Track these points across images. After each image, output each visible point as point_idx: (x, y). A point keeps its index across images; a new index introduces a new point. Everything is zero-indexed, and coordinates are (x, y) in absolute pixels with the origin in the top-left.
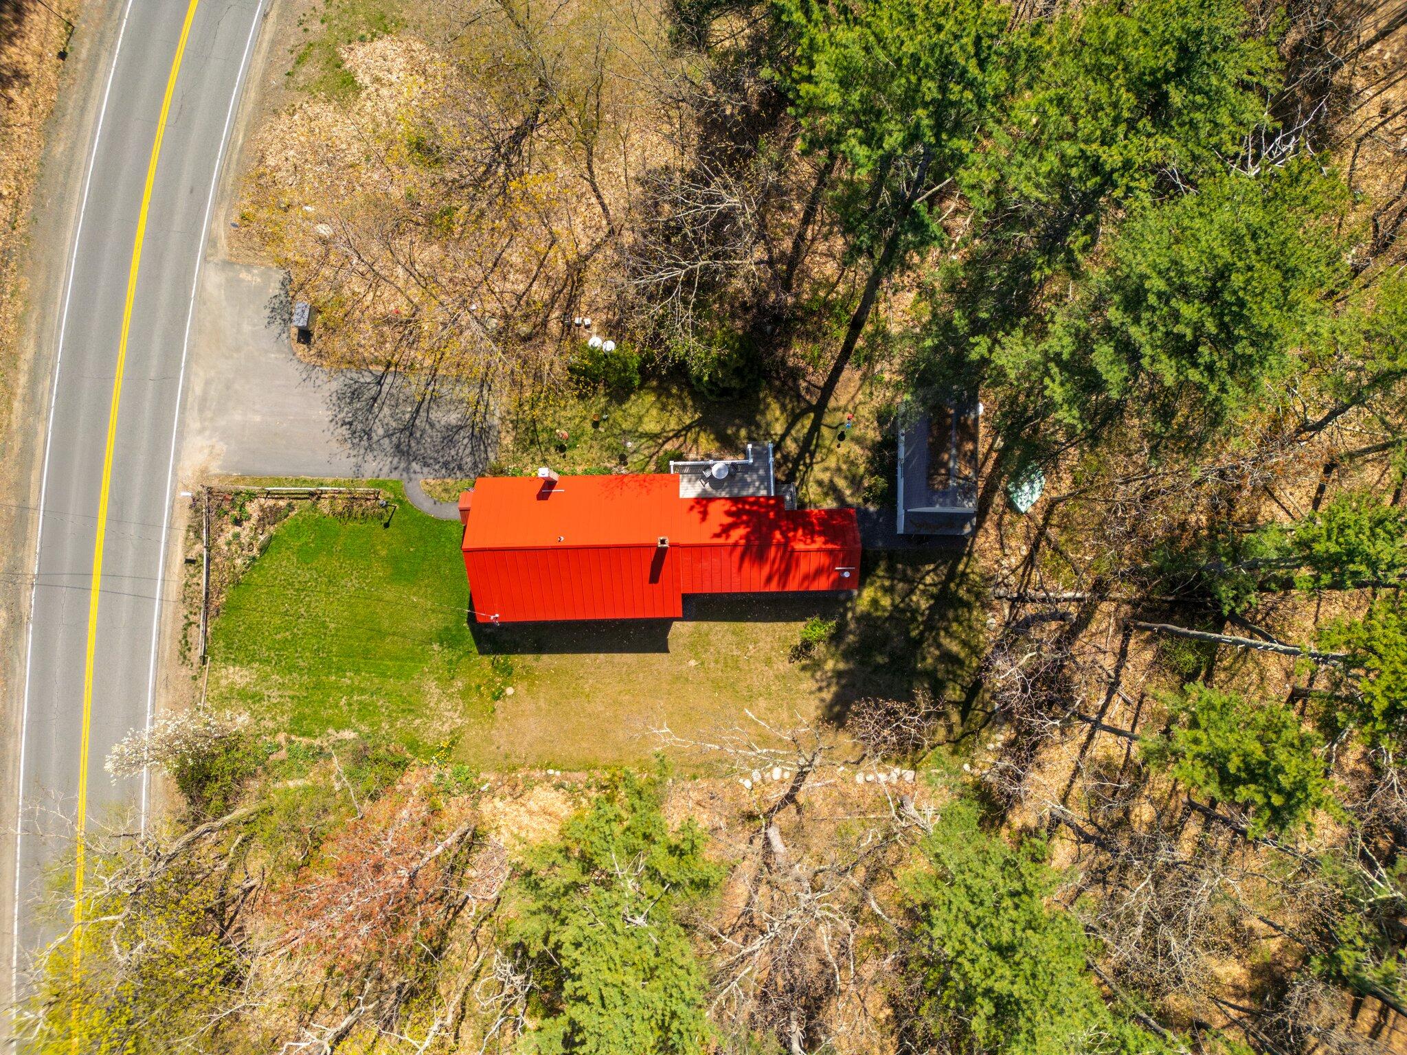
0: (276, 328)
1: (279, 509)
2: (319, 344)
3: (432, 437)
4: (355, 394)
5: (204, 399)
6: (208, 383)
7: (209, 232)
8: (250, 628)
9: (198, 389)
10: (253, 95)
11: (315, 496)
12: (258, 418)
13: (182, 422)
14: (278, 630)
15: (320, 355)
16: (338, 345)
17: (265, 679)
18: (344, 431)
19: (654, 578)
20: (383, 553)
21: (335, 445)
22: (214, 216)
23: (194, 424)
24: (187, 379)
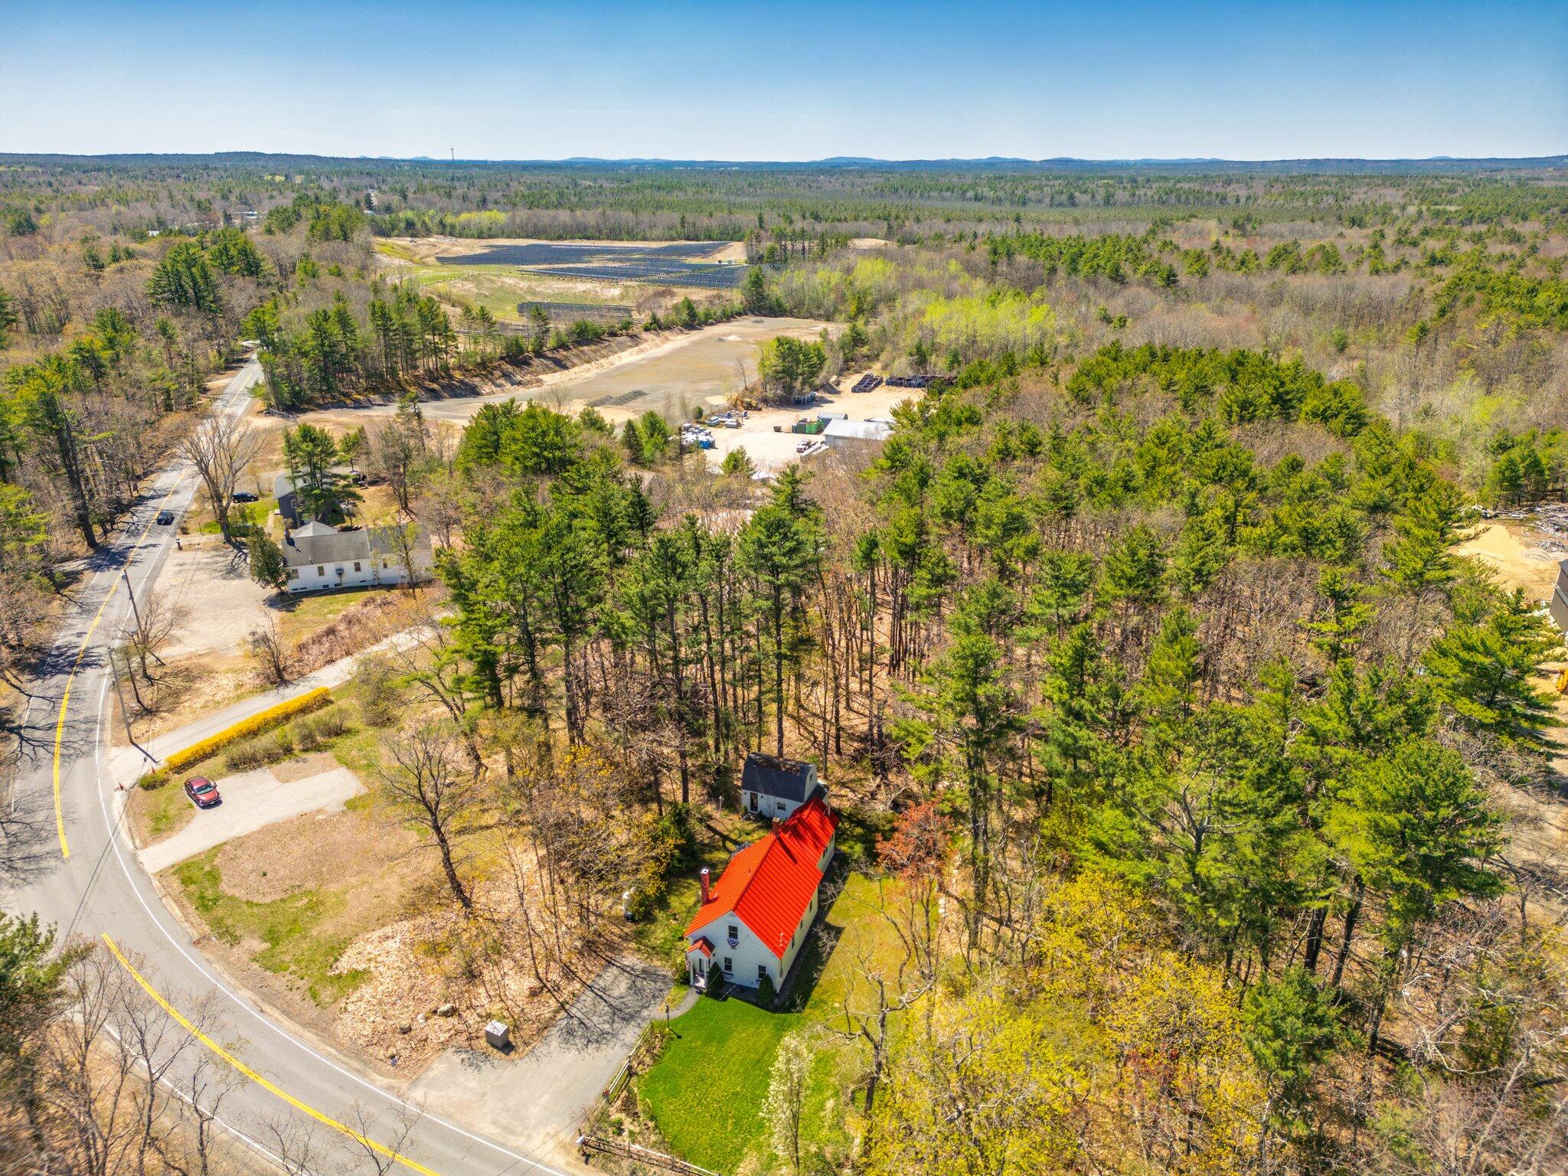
0: (486, 1067)
1: (627, 1098)
2: (519, 1042)
3: (631, 1001)
4: (571, 1032)
5: (507, 1130)
6: (494, 1123)
7: (382, 1088)
8: (711, 1146)
9: (494, 1131)
10: (307, 1034)
11: (631, 1072)
12: (546, 1097)
13: (514, 1149)
14: (723, 1126)
15: (526, 1044)
16: (527, 1030)
17: (759, 1146)
18: (591, 1047)
19: (795, 861)
20: (699, 1043)
21: (597, 1055)
22: (373, 1082)
23: (520, 1141)
24: (480, 1135)
